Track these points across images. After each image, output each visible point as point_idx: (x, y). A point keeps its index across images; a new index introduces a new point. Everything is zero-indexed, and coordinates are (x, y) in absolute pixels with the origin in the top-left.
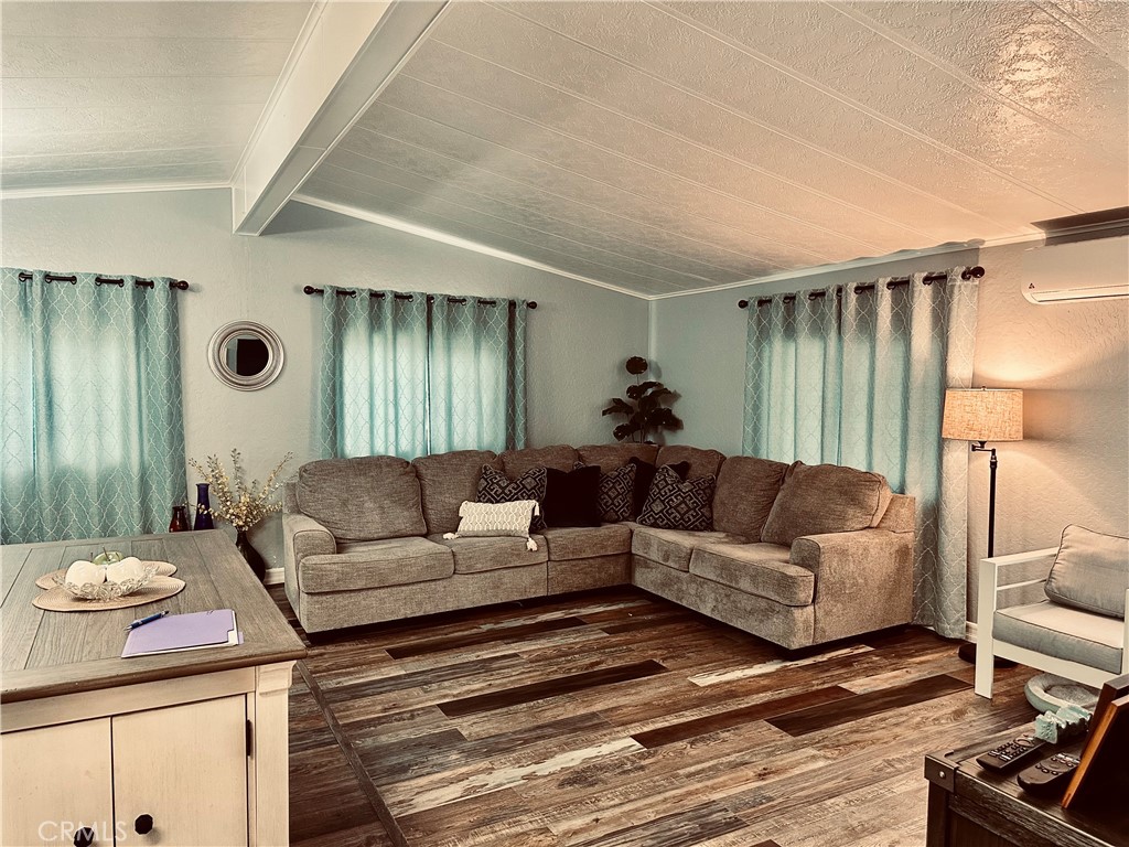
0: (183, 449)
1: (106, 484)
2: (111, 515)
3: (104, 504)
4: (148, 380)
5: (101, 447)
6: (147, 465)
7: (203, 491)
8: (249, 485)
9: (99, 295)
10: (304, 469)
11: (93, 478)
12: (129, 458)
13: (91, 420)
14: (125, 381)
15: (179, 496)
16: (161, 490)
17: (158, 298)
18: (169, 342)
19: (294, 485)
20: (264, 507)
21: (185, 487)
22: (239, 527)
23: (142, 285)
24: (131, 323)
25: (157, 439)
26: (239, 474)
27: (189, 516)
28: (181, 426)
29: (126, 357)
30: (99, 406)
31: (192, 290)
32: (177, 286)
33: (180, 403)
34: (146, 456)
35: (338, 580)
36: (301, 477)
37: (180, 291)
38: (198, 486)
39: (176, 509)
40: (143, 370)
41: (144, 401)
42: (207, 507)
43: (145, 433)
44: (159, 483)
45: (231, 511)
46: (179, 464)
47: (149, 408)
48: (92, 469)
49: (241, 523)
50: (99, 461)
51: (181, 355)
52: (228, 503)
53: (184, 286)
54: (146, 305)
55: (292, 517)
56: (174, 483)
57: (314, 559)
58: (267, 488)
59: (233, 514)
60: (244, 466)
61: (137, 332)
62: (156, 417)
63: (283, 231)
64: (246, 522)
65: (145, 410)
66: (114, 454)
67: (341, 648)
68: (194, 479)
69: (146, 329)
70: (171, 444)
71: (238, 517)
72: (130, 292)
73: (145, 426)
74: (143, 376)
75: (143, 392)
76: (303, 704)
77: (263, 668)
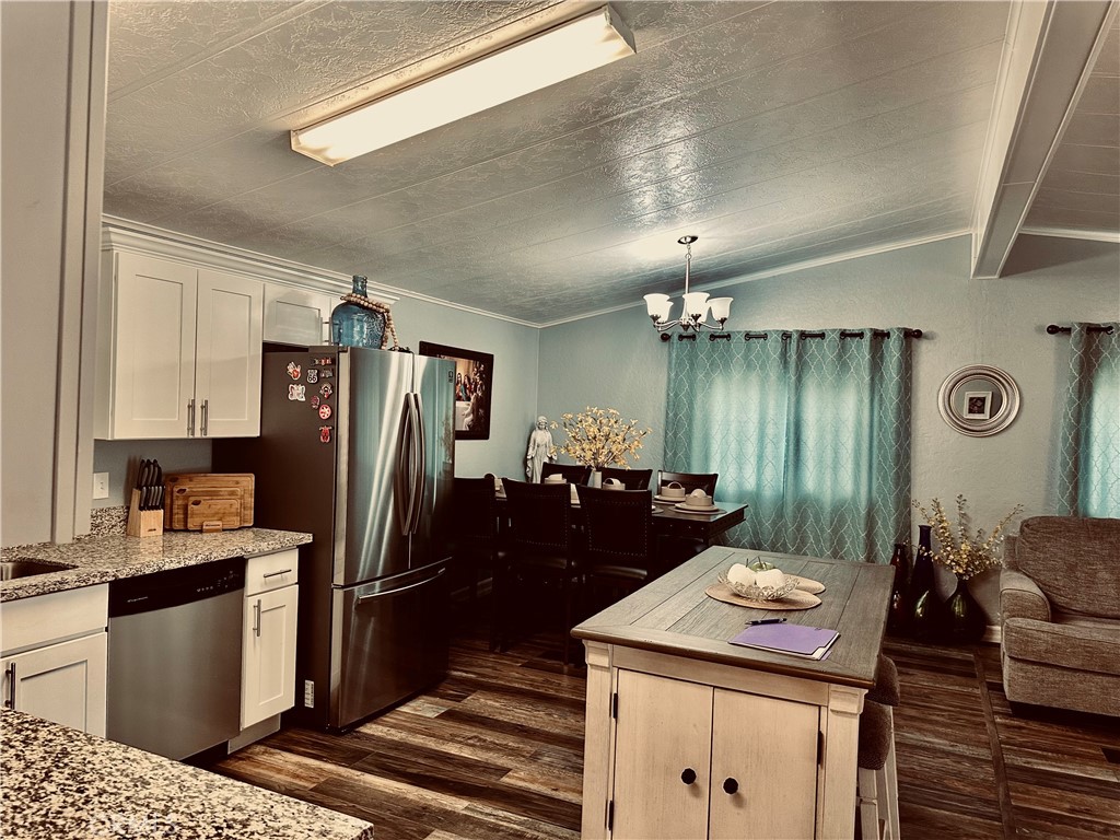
0: (909, 491)
1: (839, 512)
2: (841, 542)
3: (835, 532)
4: (881, 422)
5: (835, 480)
6: (874, 499)
7: (925, 532)
8: (974, 534)
9: (842, 347)
10: (1026, 524)
11: (828, 509)
12: (859, 493)
13: (829, 459)
14: (859, 423)
15: (902, 534)
16: (885, 527)
17: (893, 348)
18: (900, 388)
19: (1015, 539)
20: (987, 558)
21: (909, 527)
22: (958, 574)
23: (880, 336)
24: (867, 371)
25: (885, 479)
26: (964, 521)
27: (912, 555)
28: (909, 468)
29: (861, 401)
30: (836, 444)
31: (926, 337)
32: (912, 336)
33: (909, 445)
34: (874, 494)
35: (1046, 651)
36: (1022, 531)
37: (915, 340)
38: (921, 527)
39: (897, 546)
40: (876, 413)
41: (875, 443)
42: (928, 549)
43: (875, 472)
44: (884, 520)
45: (951, 557)
46: (904, 503)
47: (880, 449)
48: (827, 498)
49: (961, 571)
50: (833, 492)
51: (913, 400)
52: (949, 549)
53: (918, 334)
54: (882, 354)
55: (1008, 573)
56: (897, 521)
57: (1020, 622)
58: (992, 539)
59: (952, 561)
60: (970, 514)
61: (872, 379)
62: (885, 458)
63: (1017, 272)
64: (966, 571)
65: (875, 450)
66: (847, 487)
67: (1046, 729)
68: (918, 520)
69: (882, 377)
70: (897, 485)
71: (958, 564)
72: (868, 343)
73: (875, 466)
74: (876, 419)
75: (875, 434)
76: (978, 769)
77: (833, 686)
